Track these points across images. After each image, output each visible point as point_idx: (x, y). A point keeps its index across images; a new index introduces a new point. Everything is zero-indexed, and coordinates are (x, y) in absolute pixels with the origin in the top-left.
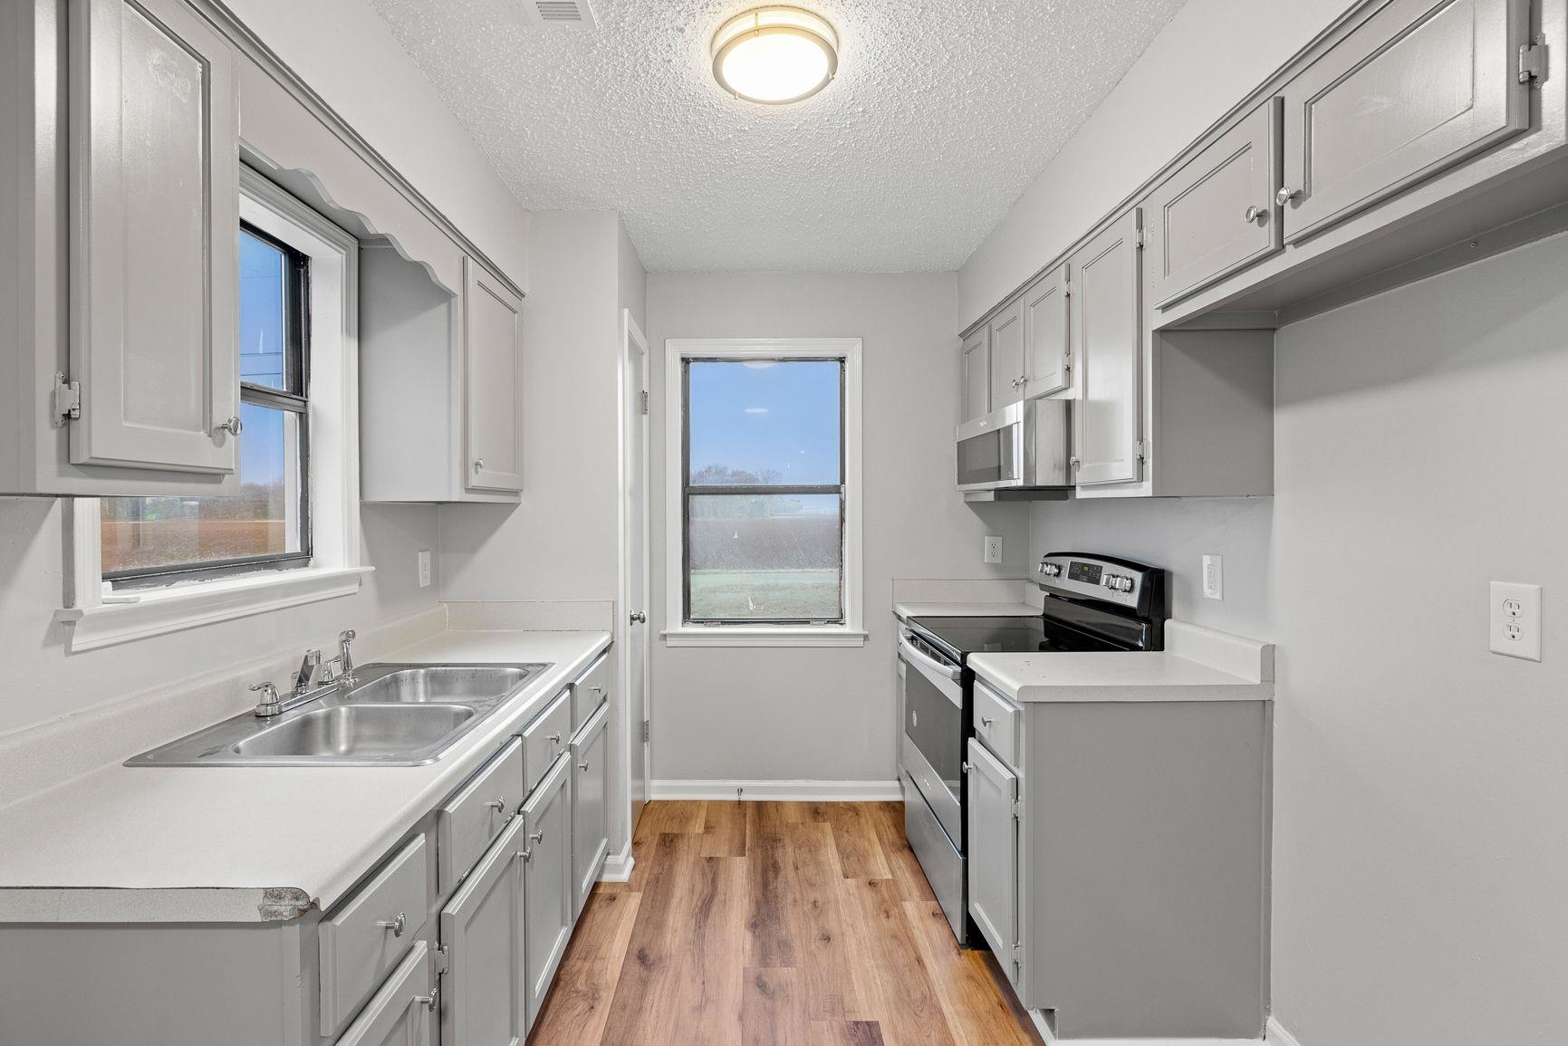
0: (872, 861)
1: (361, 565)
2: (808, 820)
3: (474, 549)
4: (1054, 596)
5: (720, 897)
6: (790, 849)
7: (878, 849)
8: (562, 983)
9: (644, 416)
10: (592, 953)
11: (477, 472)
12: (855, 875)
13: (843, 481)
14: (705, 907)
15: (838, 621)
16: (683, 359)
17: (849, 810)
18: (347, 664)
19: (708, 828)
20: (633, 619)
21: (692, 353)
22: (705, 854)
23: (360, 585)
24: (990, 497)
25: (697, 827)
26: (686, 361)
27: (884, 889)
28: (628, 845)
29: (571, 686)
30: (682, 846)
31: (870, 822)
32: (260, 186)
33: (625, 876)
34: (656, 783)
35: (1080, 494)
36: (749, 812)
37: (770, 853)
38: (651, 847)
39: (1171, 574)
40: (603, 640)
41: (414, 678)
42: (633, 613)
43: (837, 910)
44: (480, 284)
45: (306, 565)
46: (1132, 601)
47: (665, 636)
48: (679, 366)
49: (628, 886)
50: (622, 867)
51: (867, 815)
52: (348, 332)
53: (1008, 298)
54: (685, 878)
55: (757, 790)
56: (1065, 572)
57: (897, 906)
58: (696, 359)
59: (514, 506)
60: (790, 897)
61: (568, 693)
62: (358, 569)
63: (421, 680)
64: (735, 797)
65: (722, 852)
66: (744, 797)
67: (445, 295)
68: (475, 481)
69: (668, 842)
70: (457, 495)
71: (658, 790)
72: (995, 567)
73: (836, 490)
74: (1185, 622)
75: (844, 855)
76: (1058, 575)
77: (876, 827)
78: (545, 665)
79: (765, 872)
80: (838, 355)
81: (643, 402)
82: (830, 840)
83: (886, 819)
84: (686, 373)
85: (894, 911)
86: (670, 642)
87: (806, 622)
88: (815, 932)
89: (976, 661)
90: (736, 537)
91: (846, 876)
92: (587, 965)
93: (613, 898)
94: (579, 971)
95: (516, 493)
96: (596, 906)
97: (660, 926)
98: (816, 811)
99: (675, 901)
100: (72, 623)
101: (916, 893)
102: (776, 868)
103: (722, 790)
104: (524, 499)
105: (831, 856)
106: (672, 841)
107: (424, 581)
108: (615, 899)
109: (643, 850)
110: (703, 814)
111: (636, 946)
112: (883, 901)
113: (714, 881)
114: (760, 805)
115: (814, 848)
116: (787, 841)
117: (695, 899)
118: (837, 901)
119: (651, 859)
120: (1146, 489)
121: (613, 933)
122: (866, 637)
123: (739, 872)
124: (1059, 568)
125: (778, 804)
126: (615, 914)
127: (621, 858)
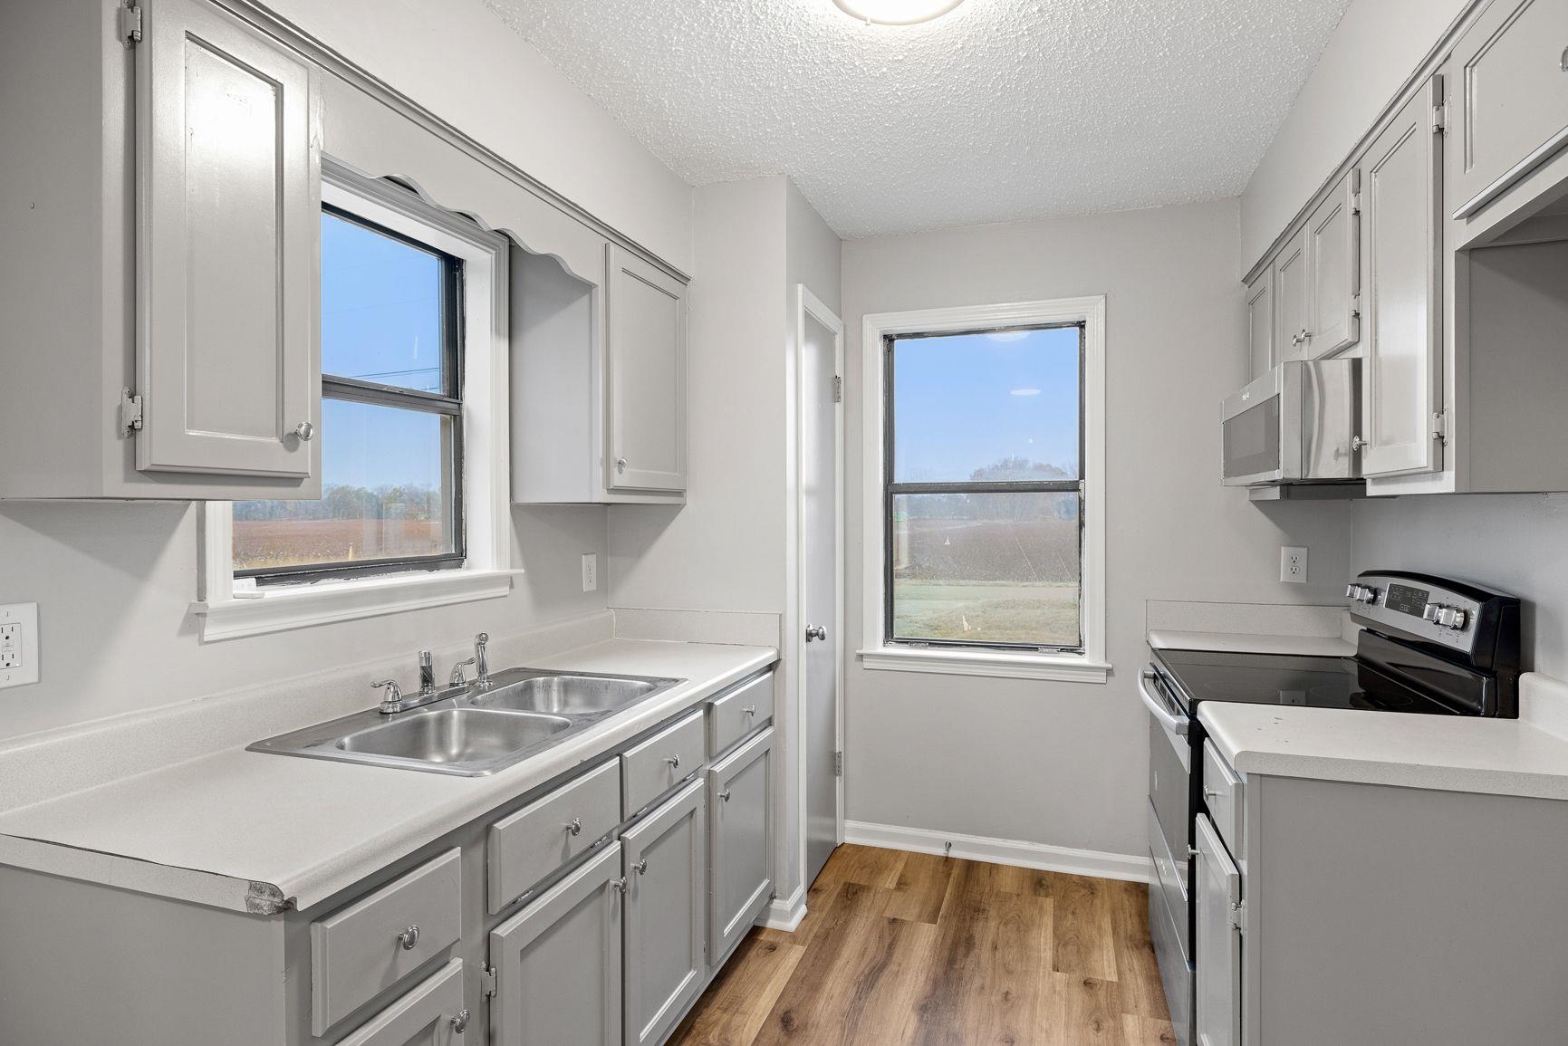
0: (1096, 954)
1: (511, 568)
2: (1026, 892)
3: (640, 553)
4: (1371, 632)
5: (893, 967)
6: (993, 924)
7: (1109, 941)
8: (694, 1032)
9: (837, 404)
10: (734, 1006)
11: (620, 472)
12: (1068, 969)
13: (1082, 476)
14: (872, 976)
15: (1076, 649)
16: (885, 337)
17: (1084, 887)
18: (482, 668)
19: (901, 884)
20: (809, 636)
21: (895, 329)
22: (889, 914)
23: (512, 586)
24: (1275, 494)
25: (889, 882)
26: (889, 339)
27: (1102, 994)
28: (801, 890)
29: (709, 708)
30: (866, 901)
31: (1107, 905)
32: (395, 194)
33: (792, 925)
34: (850, 824)
35: (1372, 490)
36: (955, 872)
37: (967, 925)
38: (828, 899)
39: (1531, 606)
40: (768, 656)
41: (547, 687)
42: (811, 628)
43: (1033, 1008)
44: (624, 271)
45: (459, 566)
46: (1465, 643)
47: (861, 656)
48: (880, 347)
49: (793, 938)
50: (790, 914)
51: (1106, 898)
52: (497, 332)
53: (1291, 225)
54: (859, 936)
55: (968, 847)
56: (1383, 597)
57: (1114, 1017)
58: (901, 336)
59: (679, 507)
60: (977, 982)
61: (700, 713)
62: (507, 571)
63: (555, 688)
64: (941, 852)
65: (909, 915)
66: (953, 853)
67: (587, 287)
68: (619, 480)
69: (851, 895)
70: (601, 496)
71: (853, 832)
72: (1297, 588)
73: (1074, 487)
74: (1552, 679)
75: (1060, 940)
76: (1373, 601)
77: (1113, 912)
78: (676, 681)
79: (955, 946)
80: (1076, 318)
81: (834, 389)
82: (1049, 921)
83: (1129, 904)
84: (889, 352)
85: (1108, 1024)
86: (867, 664)
87: (1033, 648)
88: (996, 1030)
89: (1208, 713)
90: (948, 543)
91: (1056, 969)
92: (726, 1017)
93: (772, 948)
94: (716, 1023)
95: (679, 493)
96: (753, 953)
97: (815, 988)
98: (1039, 882)
99: (840, 963)
100: (204, 615)
101: (1145, 1005)
102: (969, 943)
103: (927, 842)
104: (690, 500)
105: (1043, 941)
106: (855, 893)
107: (589, 585)
108: (775, 949)
109: (822, 897)
110: (900, 866)
111: (783, 1007)
112: (1097, 1008)
113: (891, 947)
114: (970, 865)
115: (1023, 927)
116: (993, 913)
117: (863, 965)
118: (1035, 997)
119: (827, 909)
120: (1447, 483)
121: (763, 986)
122: (1109, 672)
123: (923, 942)
124: (1375, 592)
125: (993, 868)
126: (769, 968)
127: (788, 904)
